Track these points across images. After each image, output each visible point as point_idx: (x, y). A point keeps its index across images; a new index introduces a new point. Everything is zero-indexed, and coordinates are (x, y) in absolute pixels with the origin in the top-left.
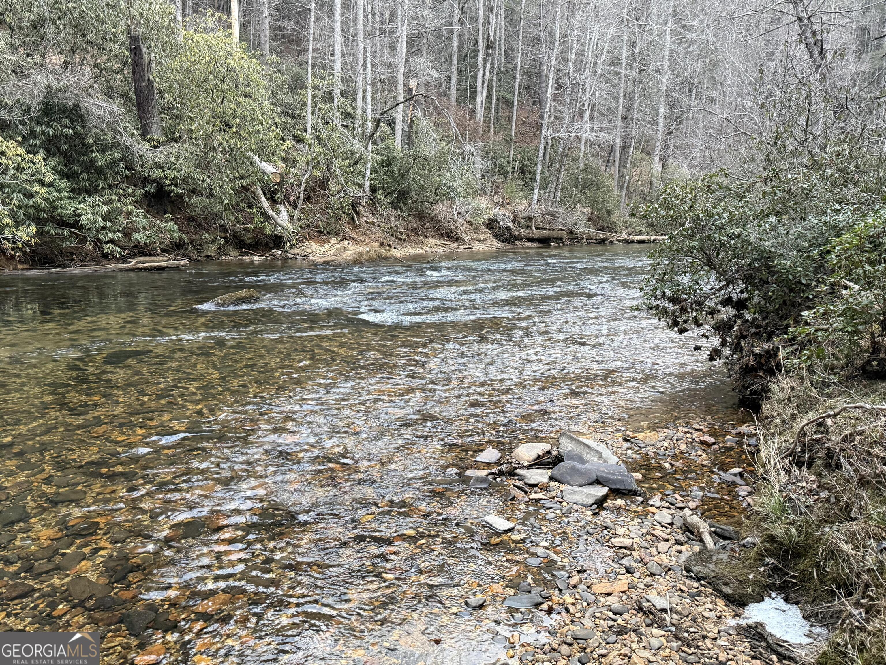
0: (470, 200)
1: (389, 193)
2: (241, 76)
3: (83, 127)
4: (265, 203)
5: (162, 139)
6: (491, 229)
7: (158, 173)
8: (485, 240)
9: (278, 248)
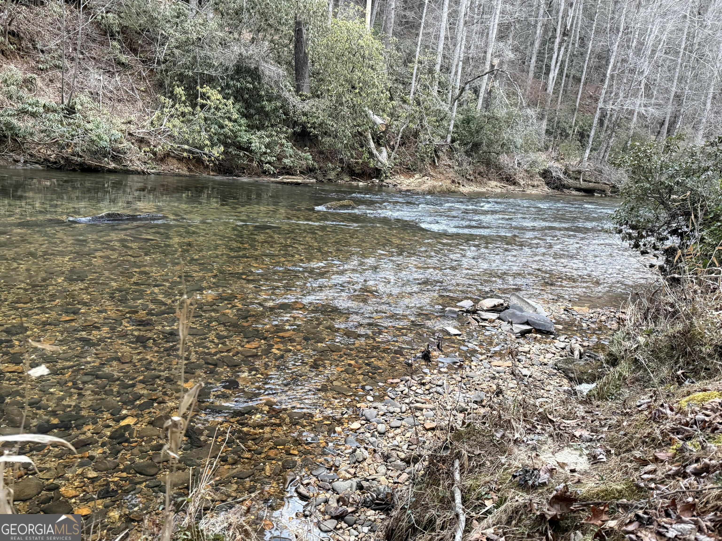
0: (531, 154)
1: (465, 144)
2: (367, 52)
3: (259, 83)
4: (372, 145)
5: (309, 95)
6: (544, 178)
7: (304, 118)
8: (538, 186)
9: (377, 177)
